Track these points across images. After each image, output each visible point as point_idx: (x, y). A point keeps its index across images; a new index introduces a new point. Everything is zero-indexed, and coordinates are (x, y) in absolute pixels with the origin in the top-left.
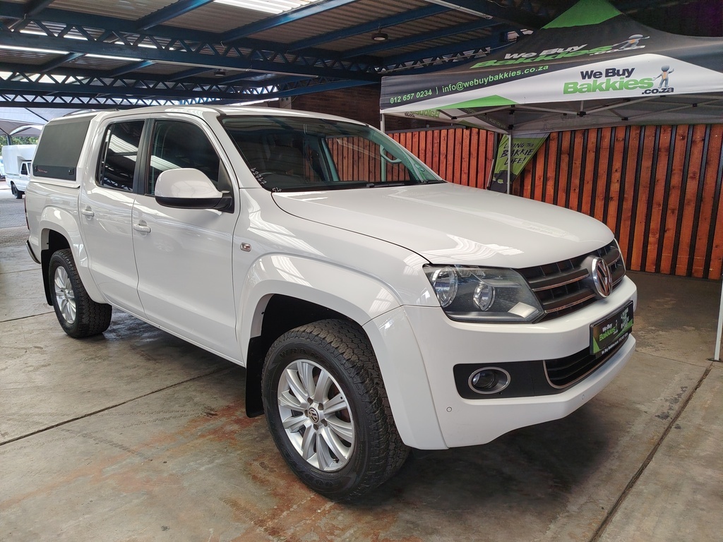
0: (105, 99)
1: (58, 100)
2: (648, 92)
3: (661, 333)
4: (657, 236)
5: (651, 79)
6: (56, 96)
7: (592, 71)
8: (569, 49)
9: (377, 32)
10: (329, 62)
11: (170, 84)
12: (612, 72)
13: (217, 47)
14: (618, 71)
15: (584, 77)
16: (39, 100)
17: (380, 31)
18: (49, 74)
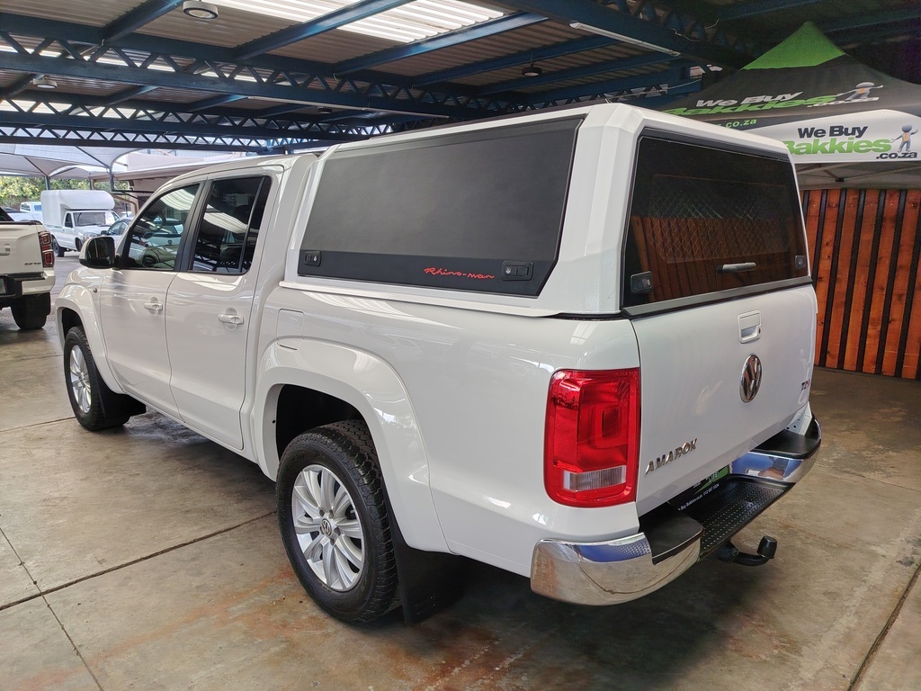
0: (176, 137)
1: (119, 138)
2: (884, 156)
3: (891, 453)
4: (879, 328)
5: (888, 141)
6: (116, 132)
7: (813, 129)
8: (779, 97)
9: (529, 65)
10: (462, 99)
11: (261, 121)
12: (838, 131)
13: (328, 80)
14: (847, 129)
15: (802, 136)
16: (96, 137)
17: (532, 65)
18: (115, 107)
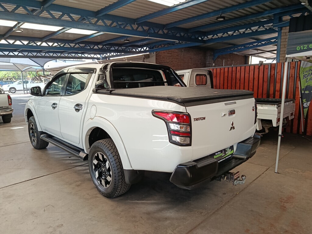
11: (100, 46)
13: (133, 26)
17: (221, 15)
18: (46, 42)
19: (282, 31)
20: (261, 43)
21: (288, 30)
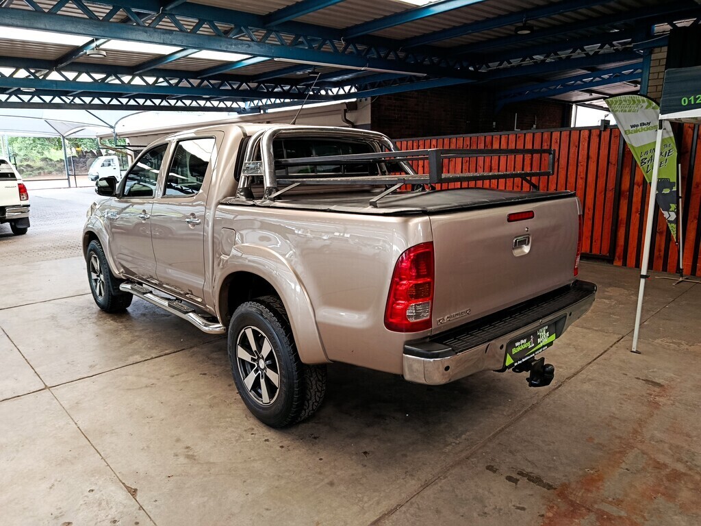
0: (176, 101)
1: (132, 102)
11: (253, 85)
16: (115, 102)
17: (525, 23)
18: (141, 76)
19: (653, 56)
20: (602, 78)
21: (664, 55)
